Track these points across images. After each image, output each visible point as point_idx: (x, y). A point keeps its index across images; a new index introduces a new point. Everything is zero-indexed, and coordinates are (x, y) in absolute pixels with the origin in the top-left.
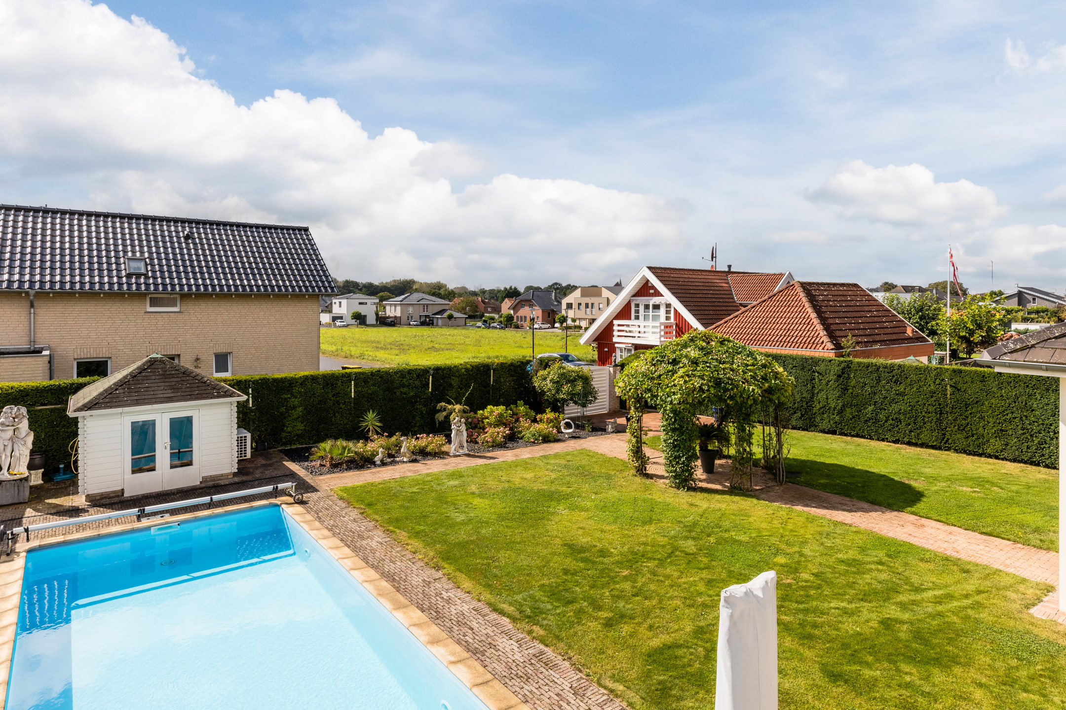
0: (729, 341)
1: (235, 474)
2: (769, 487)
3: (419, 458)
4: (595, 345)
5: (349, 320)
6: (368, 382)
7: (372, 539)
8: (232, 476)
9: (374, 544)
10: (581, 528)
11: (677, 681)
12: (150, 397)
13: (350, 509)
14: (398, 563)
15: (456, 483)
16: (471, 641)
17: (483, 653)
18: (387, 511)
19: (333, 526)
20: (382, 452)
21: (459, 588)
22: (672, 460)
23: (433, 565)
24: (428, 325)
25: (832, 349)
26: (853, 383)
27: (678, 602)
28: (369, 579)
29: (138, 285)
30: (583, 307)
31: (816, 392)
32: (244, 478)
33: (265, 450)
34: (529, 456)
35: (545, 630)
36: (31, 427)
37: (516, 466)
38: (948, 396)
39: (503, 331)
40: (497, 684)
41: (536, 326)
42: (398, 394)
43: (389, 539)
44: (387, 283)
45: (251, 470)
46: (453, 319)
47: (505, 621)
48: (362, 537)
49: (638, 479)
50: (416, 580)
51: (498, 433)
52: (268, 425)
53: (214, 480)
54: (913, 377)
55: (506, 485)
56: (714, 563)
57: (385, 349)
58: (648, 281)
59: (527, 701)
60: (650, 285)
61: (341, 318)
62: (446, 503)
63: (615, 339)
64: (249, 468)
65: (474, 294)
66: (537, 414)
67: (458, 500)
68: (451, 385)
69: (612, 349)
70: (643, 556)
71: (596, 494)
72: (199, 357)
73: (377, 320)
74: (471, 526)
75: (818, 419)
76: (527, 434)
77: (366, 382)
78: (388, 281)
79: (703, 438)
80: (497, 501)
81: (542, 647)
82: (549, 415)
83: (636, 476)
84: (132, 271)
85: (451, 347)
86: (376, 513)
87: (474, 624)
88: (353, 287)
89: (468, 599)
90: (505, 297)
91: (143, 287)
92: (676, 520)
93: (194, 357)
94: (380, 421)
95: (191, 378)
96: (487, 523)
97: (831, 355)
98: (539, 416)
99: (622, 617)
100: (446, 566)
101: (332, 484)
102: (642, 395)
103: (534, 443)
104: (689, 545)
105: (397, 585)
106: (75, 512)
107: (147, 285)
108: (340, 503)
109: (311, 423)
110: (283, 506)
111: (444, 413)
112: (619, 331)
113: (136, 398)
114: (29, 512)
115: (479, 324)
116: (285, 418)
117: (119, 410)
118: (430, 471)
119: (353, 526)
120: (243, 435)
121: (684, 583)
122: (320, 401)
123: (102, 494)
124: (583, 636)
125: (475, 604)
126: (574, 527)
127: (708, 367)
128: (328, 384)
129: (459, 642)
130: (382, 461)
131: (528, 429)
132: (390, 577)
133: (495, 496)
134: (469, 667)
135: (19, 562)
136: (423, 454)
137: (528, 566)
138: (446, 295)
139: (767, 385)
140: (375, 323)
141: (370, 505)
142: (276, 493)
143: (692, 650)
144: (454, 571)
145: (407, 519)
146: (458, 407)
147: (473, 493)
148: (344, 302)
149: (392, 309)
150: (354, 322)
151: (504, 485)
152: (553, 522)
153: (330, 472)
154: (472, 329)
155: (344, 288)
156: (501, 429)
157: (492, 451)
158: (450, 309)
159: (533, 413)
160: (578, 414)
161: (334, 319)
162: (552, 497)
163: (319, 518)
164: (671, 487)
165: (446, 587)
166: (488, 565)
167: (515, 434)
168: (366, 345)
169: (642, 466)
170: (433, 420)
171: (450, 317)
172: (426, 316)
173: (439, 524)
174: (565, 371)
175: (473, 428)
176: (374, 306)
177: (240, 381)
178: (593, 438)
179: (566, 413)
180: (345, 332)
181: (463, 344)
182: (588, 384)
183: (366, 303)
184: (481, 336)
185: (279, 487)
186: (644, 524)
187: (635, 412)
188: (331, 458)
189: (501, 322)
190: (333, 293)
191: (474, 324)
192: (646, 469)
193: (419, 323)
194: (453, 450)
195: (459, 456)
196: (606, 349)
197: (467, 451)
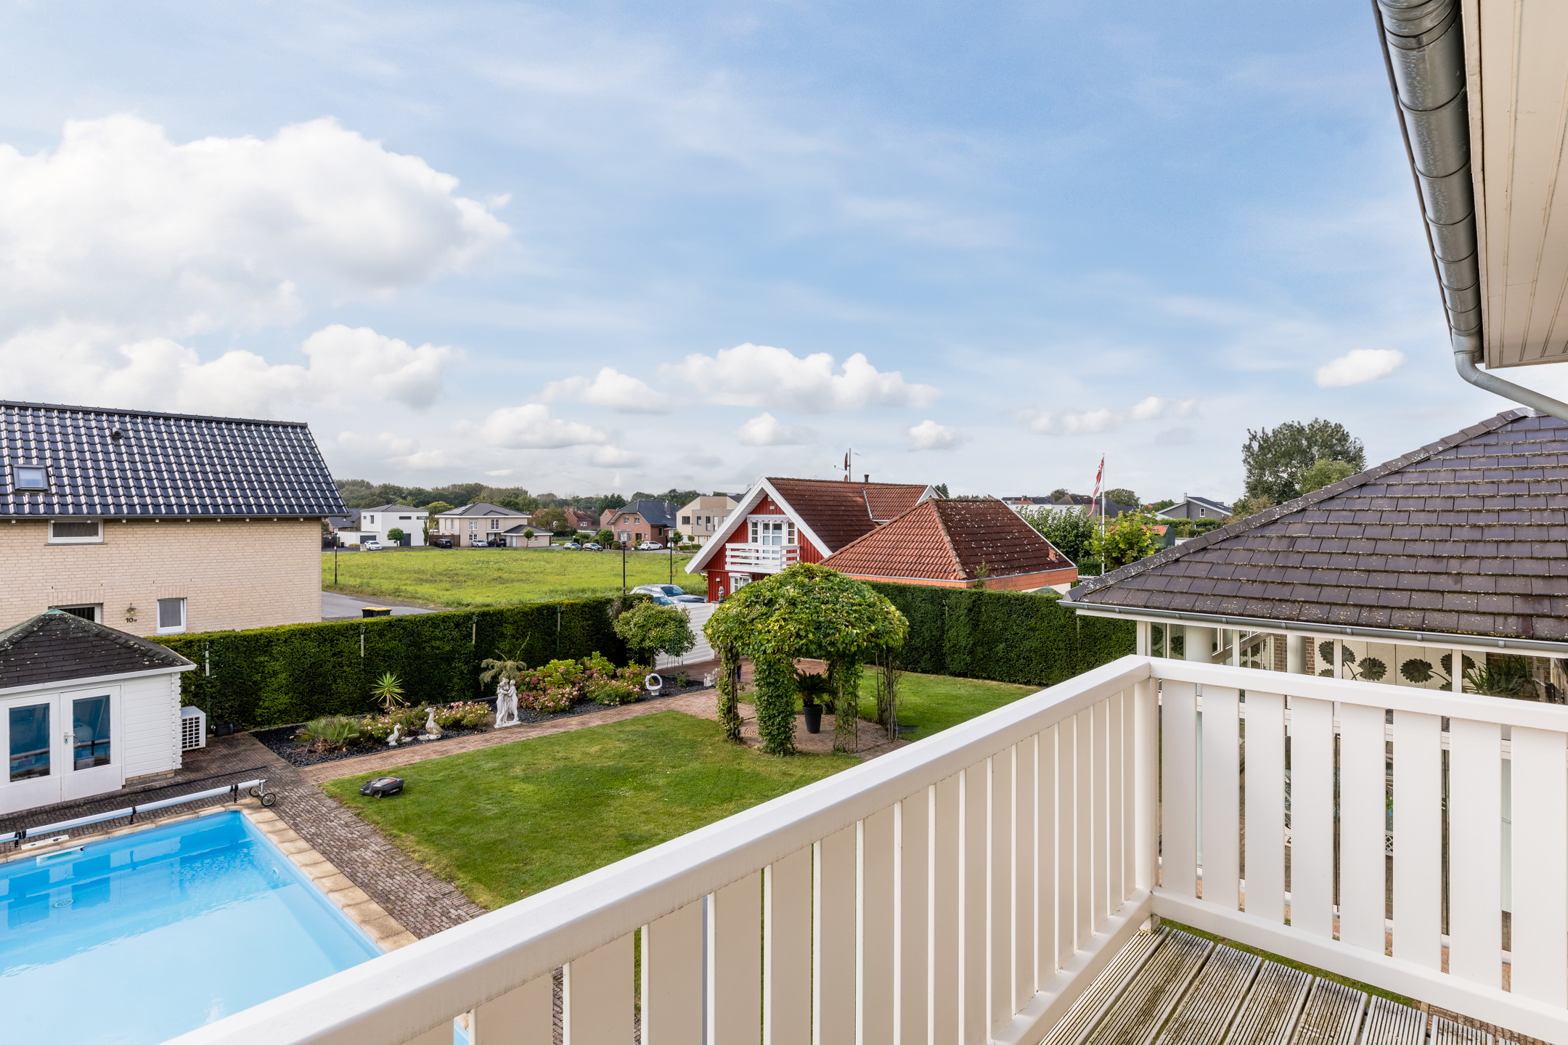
0: (835, 576)
1: (177, 772)
2: (878, 746)
3: (450, 733)
4: (705, 574)
5: (384, 541)
6: (385, 635)
7: (366, 848)
8: (173, 775)
9: (368, 855)
10: (645, 813)
12: (40, 671)
13: (342, 810)
14: (398, 878)
15: (496, 764)
18: (394, 808)
19: (314, 834)
20: (399, 730)
21: (473, 902)
22: (766, 720)
23: (443, 876)
24: (498, 546)
25: (964, 579)
26: (984, 618)
28: (353, 902)
29: (34, 505)
30: (703, 522)
31: (946, 628)
32: (192, 776)
33: (229, 734)
34: (600, 723)
37: (580, 737)
38: (1078, 630)
39: (599, 553)
41: (643, 546)
42: (428, 649)
43: (390, 847)
44: (443, 489)
45: (204, 764)
46: (533, 538)
48: (352, 847)
49: (729, 746)
50: (418, 898)
51: (563, 695)
52: (234, 699)
53: (145, 782)
54: (1044, 610)
55: (561, 764)
57: (431, 581)
58: (767, 495)
60: (769, 500)
61: (374, 538)
62: (477, 793)
63: (728, 567)
64: (201, 761)
65: (564, 503)
66: (617, 667)
67: (494, 788)
68: (502, 635)
69: (726, 578)
71: (674, 767)
72: (133, 606)
73: (426, 541)
74: (504, 821)
75: (948, 659)
76: (600, 695)
77: (381, 635)
78: (446, 486)
79: (806, 692)
80: (546, 786)
82: (633, 668)
83: (727, 741)
84: (23, 486)
85: (524, 578)
88: (395, 494)
90: (605, 508)
91: (42, 509)
93: (127, 606)
94: (401, 687)
95: (108, 642)
96: (526, 815)
97: (962, 585)
98: (619, 671)
100: (461, 876)
101: (322, 776)
102: (732, 643)
103: (609, 705)
105: (391, 907)
107: (49, 505)
108: (329, 802)
109: (300, 693)
110: (246, 812)
111: (492, 673)
112: (732, 556)
113: (17, 674)
115: (568, 544)
116: (261, 688)
118: (464, 751)
119: (342, 832)
120: (194, 716)
122: (314, 663)
126: (637, 812)
127: (807, 608)
128: (325, 640)
130: (398, 740)
131: (601, 685)
132: (382, 898)
133: (545, 779)
136: (455, 728)
137: (568, 867)
138: (525, 505)
139: (873, 628)
140: (423, 544)
142: (235, 794)
144: (471, 881)
145: (420, 817)
146: (510, 663)
147: (516, 777)
148: (378, 516)
149: (448, 525)
150: (392, 543)
151: (558, 763)
152: (612, 808)
153: (323, 760)
154: (558, 552)
155: (380, 495)
156: (568, 689)
157: (553, 718)
158: (529, 524)
159: (612, 666)
160: (669, 666)
161: (364, 539)
162: (618, 775)
163: (296, 825)
164: (766, 752)
165: (457, 903)
166: (517, 869)
167: (585, 695)
168: (404, 576)
169: (735, 728)
170: (477, 681)
171: (529, 535)
172: (495, 534)
173: (463, 820)
174: (654, 612)
175: (531, 690)
176: (422, 522)
177: (191, 641)
178: (685, 695)
179: (654, 665)
180: (378, 558)
181: (541, 573)
182: (683, 627)
183: (409, 518)
184: (571, 561)
185: (241, 786)
186: (723, 801)
187: (727, 664)
188: (325, 741)
189: (597, 542)
190: (363, 503)
191: (560, 545)
192: (739, 732)
193: (485, 544)
194: (498, 721)
195: (507, 728)
196: (718, 580)
197: (516, 721)
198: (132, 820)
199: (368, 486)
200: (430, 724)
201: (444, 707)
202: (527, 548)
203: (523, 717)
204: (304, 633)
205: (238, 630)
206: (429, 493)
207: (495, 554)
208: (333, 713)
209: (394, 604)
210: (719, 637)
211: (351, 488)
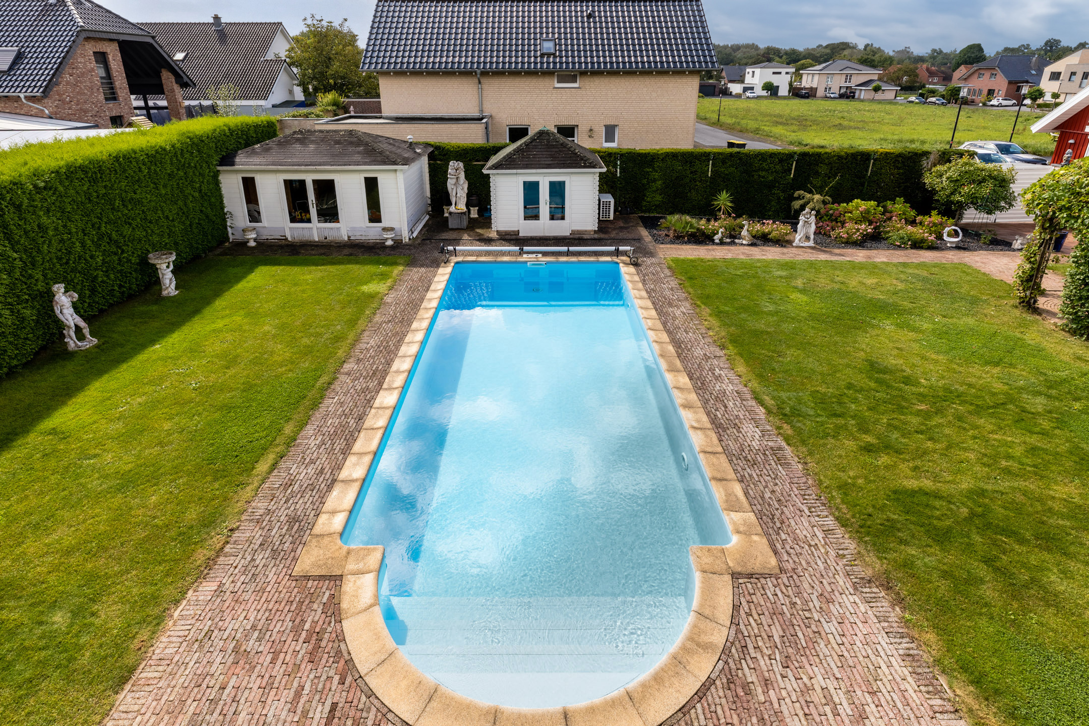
1: (595, 231)
3: (759, 242)
4: (1057, 134)
5: (759, 91)
6: (726, 163)
7: (678, 308)
9: (678, 313)
10: (898, 349)
11: (912, 526)
13: (672, 278)
14: (691, 334)
15: (784, 273)
16: (720, 416)
17: (724, 430)
18: (703, 287)
19: (652, 289)
20: (721, 233)
21: (733, 369)
23: (719, 344)
24: (848, 97)
27: (972, 456)
28: (659, 341)
29: (548, 63)
30: (1078, 77)
32: (602, 236)
33: (627, 214)
34: (885, 260)
35: (795, 431)
36: (466, 177)
37: (862, 268)
39: (942, 107)
40: (723, 459)
41: (994, 102)
42: (756, 177)
43: (693, 312)
45: (611, 230)
46: (880, 92)
47: (761, 411)
48: (670, 305)
49: (1017, 312)
50: (698, 352)
51: (858, 230)
52: (631, 193)
53: (580, 234)
55: (836, 286)
56: (1057, 432)
57: (785, 124)
59: (742, 481)
61: (752, 88)
62: (763, 291)
64: (609, 228)
65: (921, 59)
66: (918, 214)
67: (776, 291)
68: (817, 174)
70: (958, 396)
71: (945, 316)
72: (593, 128)
73: (789, 92)
74: (775, 318)
76: (894, 236)
77: (724, 162)
80: (817, 300)
81: (784, 444)
82: (935, 218)
83: (1016, 307)
84: (545, 51)
85: (861, 126)
86: (692, 287)
87: (731, 404)
88: (775, 54)
89: (735, 381)
90: (962, 64)
91: (552, 66)
92: (1038, 370)
93: (589, 128)
94: (731, 202)
96: (793, 319)
98: (919, 218)
99: (887, 447)
100: (731, 348)
101: (668, 253)
102: (1054, 213)
103: (899, 246)
104: (1039, 404)
105: (680, 352)
106: (488, 241)
107: (555, 64)
108: (667, 271)
109: (667, 196)
110: (621, 265)
111: (801, 202)
113: (527, 163)
114: (466, 237)
115: (913, 98)
116: (646, 189)
117: (514, 171)
118: (764, 257)
119: (668, 293)
120: (607, 200)
121: (995, 440)
122: (678, 177)
123: (506, 232)
124: (830, 450)
125: (740, 387)
126: (891, 345)
128: (687, 162)
129: (708, 414)
130: (721, 240)
131: (899, 229)
132: (677, 344)
133: (819, 294)
134: (707, 436)
135: (449, 269)
136: (763, 239)
137: (812, 370)
138: (880, 62)
140: (787, 94)
141: (690, 278)
142: (617, 253)
143: (952, 506)
144: (736, 354)
145: (717, 297)
146: (817, 197)
147: (796, 288)
148: (758, 71)
149: (808, 81)
150: (764, 93)
151: (834, 285)
152: (868, 335)
153: (672, 242)
154: (901, 105)
155: (763, 56)
156: (863, 226)
157: (843, 248)
158: (880, 79)
159: (913, 213)
160: (976, 221)
161: (745, 89)
162: (884, 308)
163: (644, 280)
164: (1063, 330)
165: (722, 365)
166: (771, 358)
167: (879, 233)
168: (766, 119)
169: (1031, 298)
170: (789, 207)
171: (877, 89)
172: (847, 88)
173: (745, 309)
174: (972, 168)
175: (832, 221)
176: (789, 76)
177: (611, 154)
178: (985, 252)
179: (961, 217)
180: (752, 104)
181: (879, 122)
182: (1004, 187)
183: (780, 73)
184: (910, 114)
185: (621, 248)
186: (987, 363)
187: (1041, 233)
188: (675, 230)
189: (943, 97)
190: (750, 61)
191: (906, 98)
192: (1035, 301)
193: (837, 95)
194: (797, 241)
195: (803, 247)
196: (1071, 141)
197: (811, 243)
198: (568, 254)
199: (756, 48)
200: (744, 233)
201: (759, 222)
202: (873, 100)
203: (819, 241)
204: (674, 156)
205: (637, 149)
206: (800, 53)
207: (843, 104)
208: (683, 212)
209: (753, 140)
210: (1038, 205)
211: (745, 50)
